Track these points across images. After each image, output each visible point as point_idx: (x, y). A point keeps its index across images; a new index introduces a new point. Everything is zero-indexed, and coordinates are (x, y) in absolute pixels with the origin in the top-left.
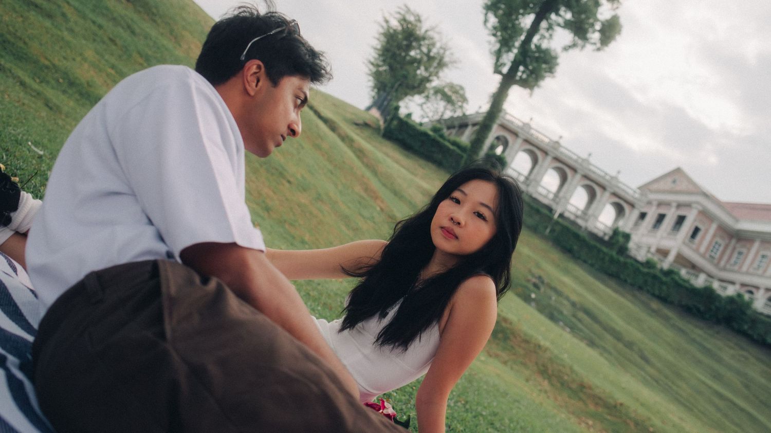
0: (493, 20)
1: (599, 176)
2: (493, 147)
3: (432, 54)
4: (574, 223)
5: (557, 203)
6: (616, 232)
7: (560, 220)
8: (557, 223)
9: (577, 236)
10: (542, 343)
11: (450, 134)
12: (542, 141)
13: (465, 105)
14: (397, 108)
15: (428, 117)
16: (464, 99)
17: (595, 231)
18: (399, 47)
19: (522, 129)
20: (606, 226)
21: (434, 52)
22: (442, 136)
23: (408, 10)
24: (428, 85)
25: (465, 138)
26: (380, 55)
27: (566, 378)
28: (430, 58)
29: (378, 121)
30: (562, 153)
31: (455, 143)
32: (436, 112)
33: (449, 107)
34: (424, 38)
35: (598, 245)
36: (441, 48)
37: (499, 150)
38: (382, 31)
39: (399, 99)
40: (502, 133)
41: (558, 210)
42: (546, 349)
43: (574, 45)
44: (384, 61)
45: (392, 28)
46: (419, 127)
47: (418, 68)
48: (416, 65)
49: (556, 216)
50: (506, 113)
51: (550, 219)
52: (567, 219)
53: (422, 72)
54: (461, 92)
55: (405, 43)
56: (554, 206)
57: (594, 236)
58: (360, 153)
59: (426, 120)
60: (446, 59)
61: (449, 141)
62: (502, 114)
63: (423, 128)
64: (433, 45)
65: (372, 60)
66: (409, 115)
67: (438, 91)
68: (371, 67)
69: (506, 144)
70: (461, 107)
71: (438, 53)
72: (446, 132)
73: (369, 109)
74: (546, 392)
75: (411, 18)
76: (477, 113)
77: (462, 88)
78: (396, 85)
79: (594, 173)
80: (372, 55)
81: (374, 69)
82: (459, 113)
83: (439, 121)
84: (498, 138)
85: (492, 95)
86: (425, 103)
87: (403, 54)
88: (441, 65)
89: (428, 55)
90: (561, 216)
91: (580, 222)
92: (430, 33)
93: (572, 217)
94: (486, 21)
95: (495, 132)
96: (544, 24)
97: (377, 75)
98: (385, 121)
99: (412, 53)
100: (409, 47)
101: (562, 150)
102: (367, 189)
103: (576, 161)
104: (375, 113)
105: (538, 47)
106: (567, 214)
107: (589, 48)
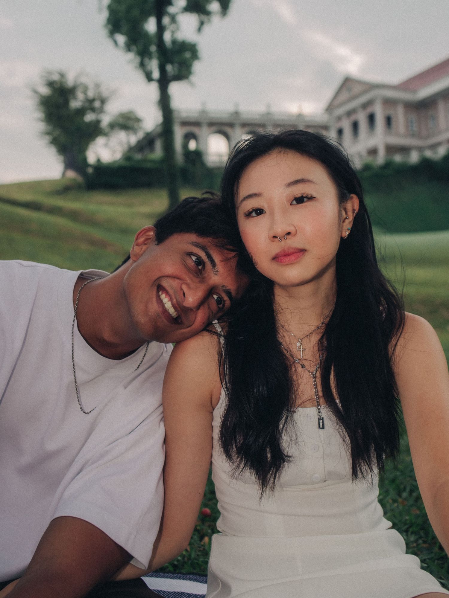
0: (121, 39)
2: (185, 145)
3: (90, 97)
11: (144, 156)
12: (223, 117)
13: (142, 124)
14: (85, 159)
16: (138, 120)
19: (201, 116)
21: (91, 94)
22: (136, 161)
23: (50, 73)
25: (158, 153)
26: (47, 123)
28: (92, 101)
29: (74, 180)
32: (121, 143)
33: (130, 132)
34: (76, 87)
36: (95, 87)
37: (192, 145)
38: (37, 102)
39: (83, 149)
40: (186, 129)
43: (202, 23)
44: (54, 126)
45: (43, 95)
46: (115, 166)
47: (84, 115)
48: (81, 114)
50: (179, 112)
53: (89, 117)
54: (132, 116)
55: (61, 99)
58: (74, 216)
59: (118, 156)
60: (105, 94)
62: (175, 115)
64: (87, 88)
65: (44, 130)
66: (99, 160)
67: (113, 126)
68: (46, 137)
69: (195, 136)
70: (140, 128)
71: (95, 93)
72: (138, 156)
73: (64, 174)
75: (56, 77)
77: (131, 112)
80: (42, 126)
81: (50, 138)
82: (141, 135)
83: (129, 151)
84: (185, 136)
85: (158, 103)
86: (108, 141)
87: (64, 111)
88: (103, 101)
89: (87, 100)
92: (78, 82)
94: (116, 42)
95: (179, 133)
96: (166, 20)
97: (55, 142)
99: (72, 105)
100: (66, 102)
102: (93, 242)
104: (71, 174)
105: (174, 42)
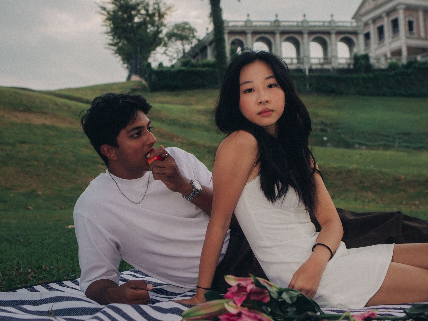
1: (320, 26)
2: (233, 51)
3: (150, 12)
4: (322, 70)
5: (303, 63)
6: (356, 59)
7: (312, 74)
8: (311, 77)
9: (330, 78)
10: (350, 167)
11: (198, 61)
12: (265, 26)
13: (195, 34)
14: (149, 65)
15: (174, 58)
16: (192, 30)
17: (341, 67)
18: (124, 21)
19: (246, 26)
20: (347, 59)
22: (193, 66)
24: (161, 36)
25: (210, 57)
26: (114, 36)
27: (381, 181)
28: (152, 16)
29: (141, 82)
30: (284, 26)
31: (204, 65)
33: (185, 42)
34: (138, 4)
35: (349, 75)
36: (154, 4)
37: (239, 51)
38: (105, 17)
39: (146, 58)
40: (233, 38)
41: (306, 67)
42: (356, 170)
44: (119, 38)
45: (110, 11)
46: (172, 70)
47: (147, 28)
48: (143, 27)
49: (307, 73)
50: (228, 22)
51: (304, 77)
52: (317, 70)
53: (151, 29)
54: (187, 26)
55: (125, 16)
56: (302, 67)
57: (342, 71)
59: (174, 61)
60: (163, 10)
61: (200, 66)
62: (225, 25)
63: (176, 68)
64: (148, 5)
65: (111, 42)
66: (161, 65)
67: (171, 36)
68: (113, 47)
69: (241, 44)
70: (194, 37)
71: (154, 9)
72: (193, 61)
73: (129, 78)
74: (374, 200)
76: (208, 34)
77: (186, 23)
78: (139, 50)
79: (315, 26)
80: (109, 39)
81: (115, 48)
82: (195, 42)
83: (184, 56)
84: (233, 43)
85: (210, 15)
86: (166, 50)
87: (130, 24)
88: (161, 16)
89: (148, 14)
90: (311, 70)
91: (326, 67)
93: (319, 67)
95: (228, 41)
97: (120, 51)
98: (146, 80)
99: (136, 20)
100: (131, 17)
101: (283, 24)
103: (297, 26)
104: (135, 78)
106: (314, 67)
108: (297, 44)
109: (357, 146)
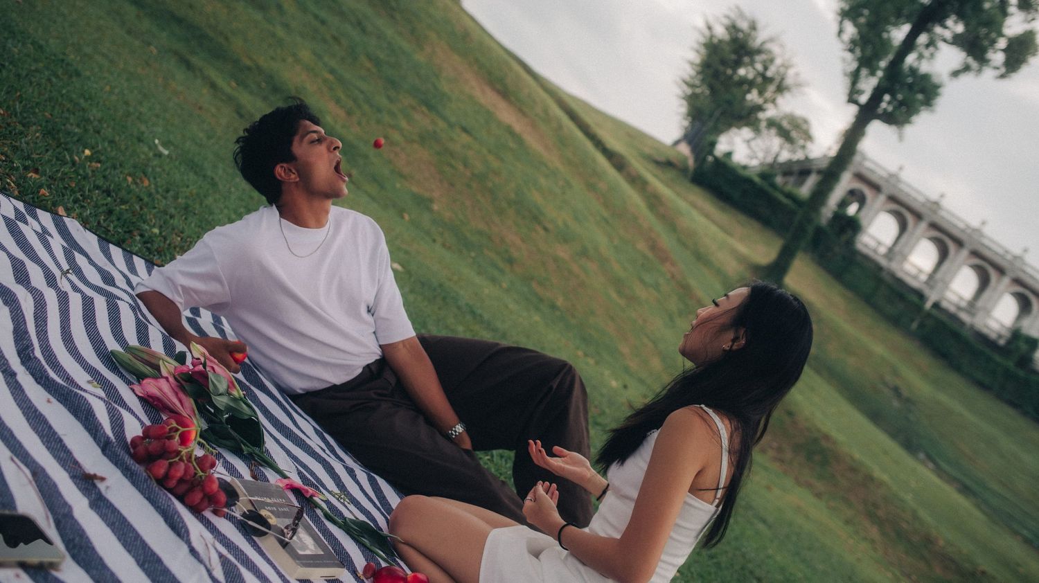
0: (850, 30)
1: (997, 254)
2: (843, 204)
3: (769, 74)
4: (954, 317)
5: (932, 287)
6: (1016, 335)
7: (934, 312)
8: (929, 315)
9: (956, 335)
10: (878, 473)
11: (786, 183)
12: (915, 199)
13: (809, 145)
14: (713, 144)
15: (756, 158)
16: (808, 137)
17: (985, 331)
18: (724, 62)
19: (887, 181)
20: (1003, 326)
21: (772, 71)
22: (773, 186)
23: (741, 15)
24: (761, 115)
25: (805, 190)
26: (698, 73)
27: (905, 526)
28: (767, 80)
29: (686, 159)
30: (943, 218)
31: (789, 196)
32: (767, 151)
33: (787, 145)
34: (759, 51)
35: (987, 351)
36: (783, 65)
37: (852, 209)
38: (702, 40)
39: (718, 131)
40: (858, 185)
41: (932, 297)
42: (881, 484)
43: (967, 68)
44: (703, 80)
45: (715, 37)
46: (742, 172)
47: (749, 91)
48: (746, 87)
49: (928, 305)
50: (864, 158)
51: (919, 308)
52: (945, 311)
53: (753, 97)
54: (805, 127)
55: (733, 57)
56: (927, 291)
57: (983, 338)
58: (654, 201)
59: (754, 163)
60: (789, 81)
61: (782, 192)
62: (857, 158)
63: (746, 173)
64: (772, 61)
65: (688, 79)
66: (729, 155)
67: (772, 123)
68: (685, 87)
69: (862, 200)
70: (803, 147)
71: (778, 72)
72: (779, 180)
73: (677, 143)
74: (873, 541)
75: (744, 25)
76: (825, 156)
77: (806, 121)
78: (717, 114)
79: (990, 249)
80: (688, 72)
81: (689, 91)
82: (799, 155)
83: (772, 166)
84: (852, 193)
85: (843, 132)
86: (754, 139)
87: (729, 72)
88: (781, 89)
89: (763, 76)
90: (936, 305)
91: (964, 316)
92: (769, 46)
93: (952, 309)
94: (840, 32)
95: (845, 183)
96: (923, 39)
97: (692, 99)
98: (696, 160)
99: (742, 72)
100: (738, 64)
101: (943, 213)
102: (654, 247)
103: (963, 231)
104: (685, 149)
105: (913, 71)
106: (945, 304)
107: (989, 73)
108: (944, 254)
109: (922, 456)
